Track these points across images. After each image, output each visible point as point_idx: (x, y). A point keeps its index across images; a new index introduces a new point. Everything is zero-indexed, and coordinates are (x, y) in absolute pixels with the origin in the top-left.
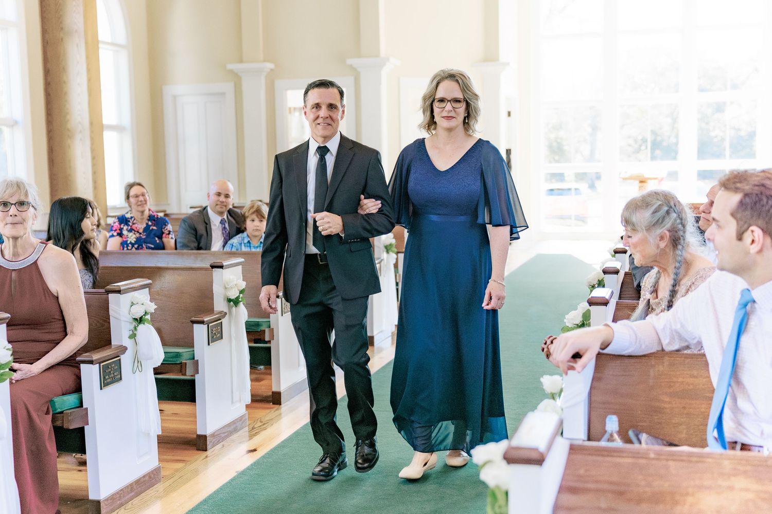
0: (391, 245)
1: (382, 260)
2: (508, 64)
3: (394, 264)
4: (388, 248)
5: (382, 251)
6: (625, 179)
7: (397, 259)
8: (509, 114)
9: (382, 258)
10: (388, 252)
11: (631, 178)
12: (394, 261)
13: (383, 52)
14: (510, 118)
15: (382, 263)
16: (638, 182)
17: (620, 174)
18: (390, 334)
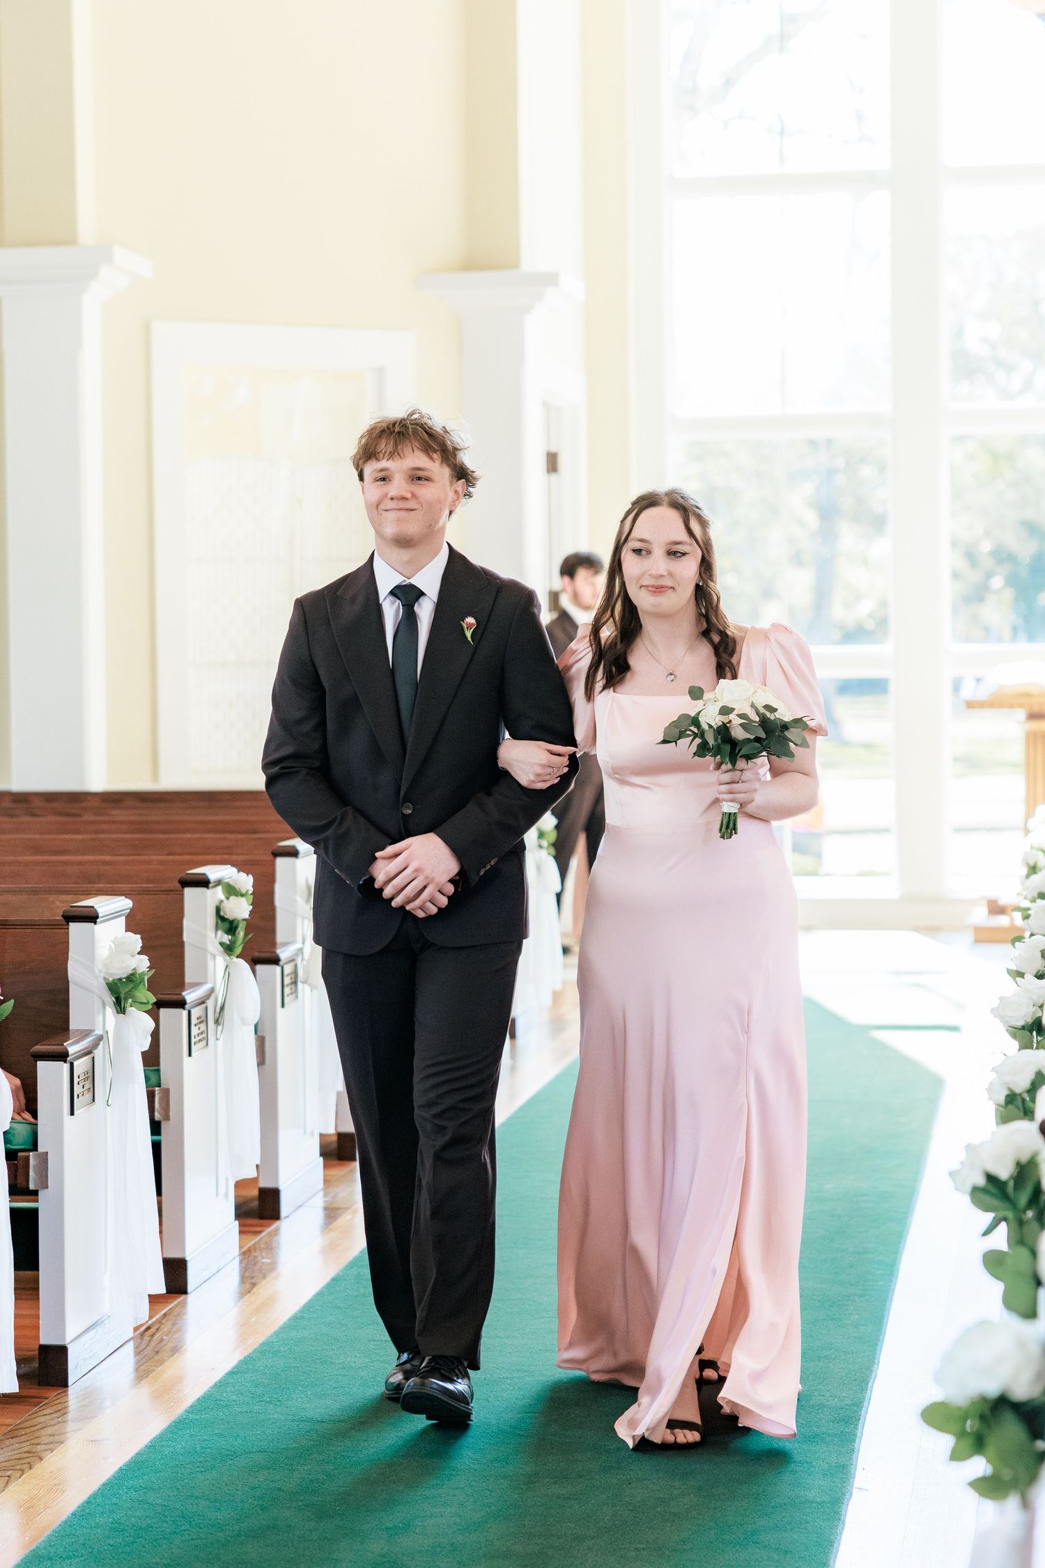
0: (131, 978)
1: (100, 1038)
2: (551, 279)
3: (143, 1053)
4: (123, 991)
5: (98, 1004)
6: (971, 705)
7: (155, 1035)
8: (552, 463)
9: (99, 1032)
10: (120, 1007)
11: (998, 702)
12: (146, 1044)
13: (87, 225)
14: (553, 476)
15: (98, 1053)
16: (1021, 714)
17: (957, 687)
18: (131, 1334)
